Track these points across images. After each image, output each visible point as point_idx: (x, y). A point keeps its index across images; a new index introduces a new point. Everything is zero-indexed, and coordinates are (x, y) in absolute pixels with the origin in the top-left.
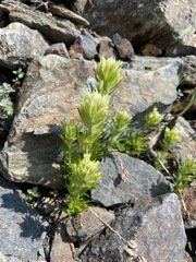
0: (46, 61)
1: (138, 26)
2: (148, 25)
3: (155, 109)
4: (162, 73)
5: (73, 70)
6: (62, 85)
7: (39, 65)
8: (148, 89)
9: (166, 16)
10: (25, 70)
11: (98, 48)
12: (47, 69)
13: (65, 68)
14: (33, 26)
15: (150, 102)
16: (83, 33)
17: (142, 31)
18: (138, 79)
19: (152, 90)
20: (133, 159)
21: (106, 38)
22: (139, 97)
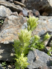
0: (10, 17)
1: (41, 7)
2: (44, 6)
3: (48, 34)
4: (49, 21)
5: (19, 20)
6: (15, 25)
7: (8, 19)
8: (45, 27)
9: (50, 3)
10: (4, 21)
11: (28, 13)
12: (10, 20)
13: (17, 20)
14: (7, 7)
15: (46, 31)
16: (23, 9)
17: (42, 8)
18: (41, 23)
19: (46, 27)
20: (40, 51)
21: (31, 11)
22: (42, 29)
